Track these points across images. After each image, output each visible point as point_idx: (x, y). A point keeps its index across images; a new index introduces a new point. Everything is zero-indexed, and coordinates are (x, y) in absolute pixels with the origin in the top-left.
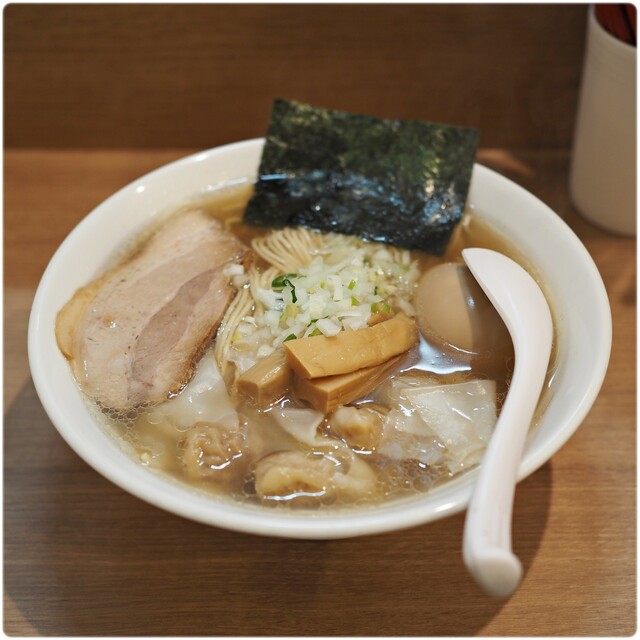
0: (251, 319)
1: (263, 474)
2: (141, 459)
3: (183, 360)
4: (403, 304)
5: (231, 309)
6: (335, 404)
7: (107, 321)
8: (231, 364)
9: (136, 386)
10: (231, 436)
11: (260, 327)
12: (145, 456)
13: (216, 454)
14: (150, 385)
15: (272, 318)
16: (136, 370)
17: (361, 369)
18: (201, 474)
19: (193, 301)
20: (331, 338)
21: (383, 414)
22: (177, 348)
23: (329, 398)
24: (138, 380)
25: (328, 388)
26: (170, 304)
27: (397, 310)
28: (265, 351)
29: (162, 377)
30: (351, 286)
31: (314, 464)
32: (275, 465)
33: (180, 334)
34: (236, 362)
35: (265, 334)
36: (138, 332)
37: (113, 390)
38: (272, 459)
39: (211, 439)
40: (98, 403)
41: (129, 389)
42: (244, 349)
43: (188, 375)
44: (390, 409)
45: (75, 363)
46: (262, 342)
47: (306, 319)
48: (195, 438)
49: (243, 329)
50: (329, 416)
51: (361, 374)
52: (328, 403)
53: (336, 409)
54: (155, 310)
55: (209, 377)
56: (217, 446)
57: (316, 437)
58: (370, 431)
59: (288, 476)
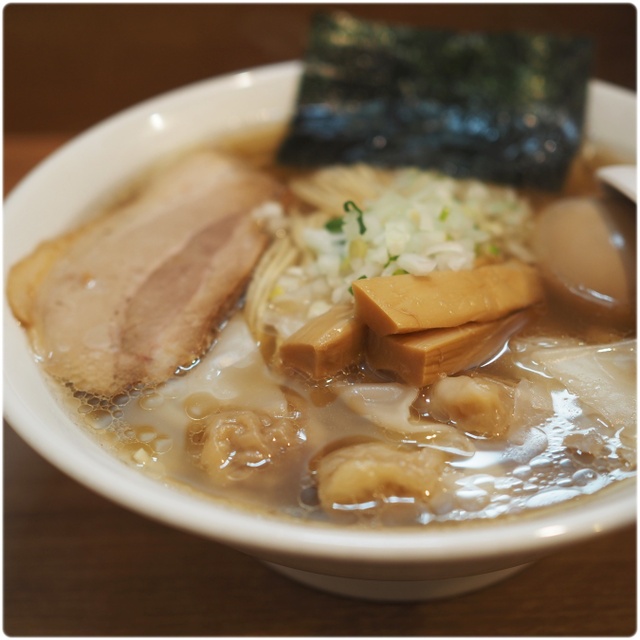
0: (297, 271)
1: (330, 475)
2: (133, 459)
3: (197, 322)
4: (515, 248)
5: (266, 259)
6: (435, 373)
7: (84, 279)
8: (270, 329)
9: (127, 361)
10: (274, 422)
11: (310, 280)
12: (140, 454)
13: (254, 448)
14: (147, 359)
15: (329, 262)
16: (126, 340)
17: (470, 324)
18: (230, 478)
19: (209, 251)
20: (423, 279)
21: (511, 386)
22: (188, 308)
23: (426, 361)
24: (131, 354)
25: (425, 346)
26: (176, 258)
27: (508, 257)
28: (320, 309)
29: (165, 348)
30: (443, 216)
31: (410, 457)
32: (349, 459)
33: (190, 293)
34: (277, 326)
35: (319, 287)
36: (131, 291)
37: (91, 368)
38: (343, 452)
39: (245, 426)
40: (69, 385)
41: (116, 366)
42: (290, 309)
43: (205, 343)
44: (518, 381)
45: (34, 332)
46: (315, 298)
47: (381, 256)
48: (218, 427)
49: (285, 283)
50: (426, 390)
51: (470, 331)
52: (425, 369)
53: (438, 380)
54: (155, 264)
55: (238, 347)
56: (255, 435)
57: (409, 420)
58: (494, 407)
59: (372, 474)
